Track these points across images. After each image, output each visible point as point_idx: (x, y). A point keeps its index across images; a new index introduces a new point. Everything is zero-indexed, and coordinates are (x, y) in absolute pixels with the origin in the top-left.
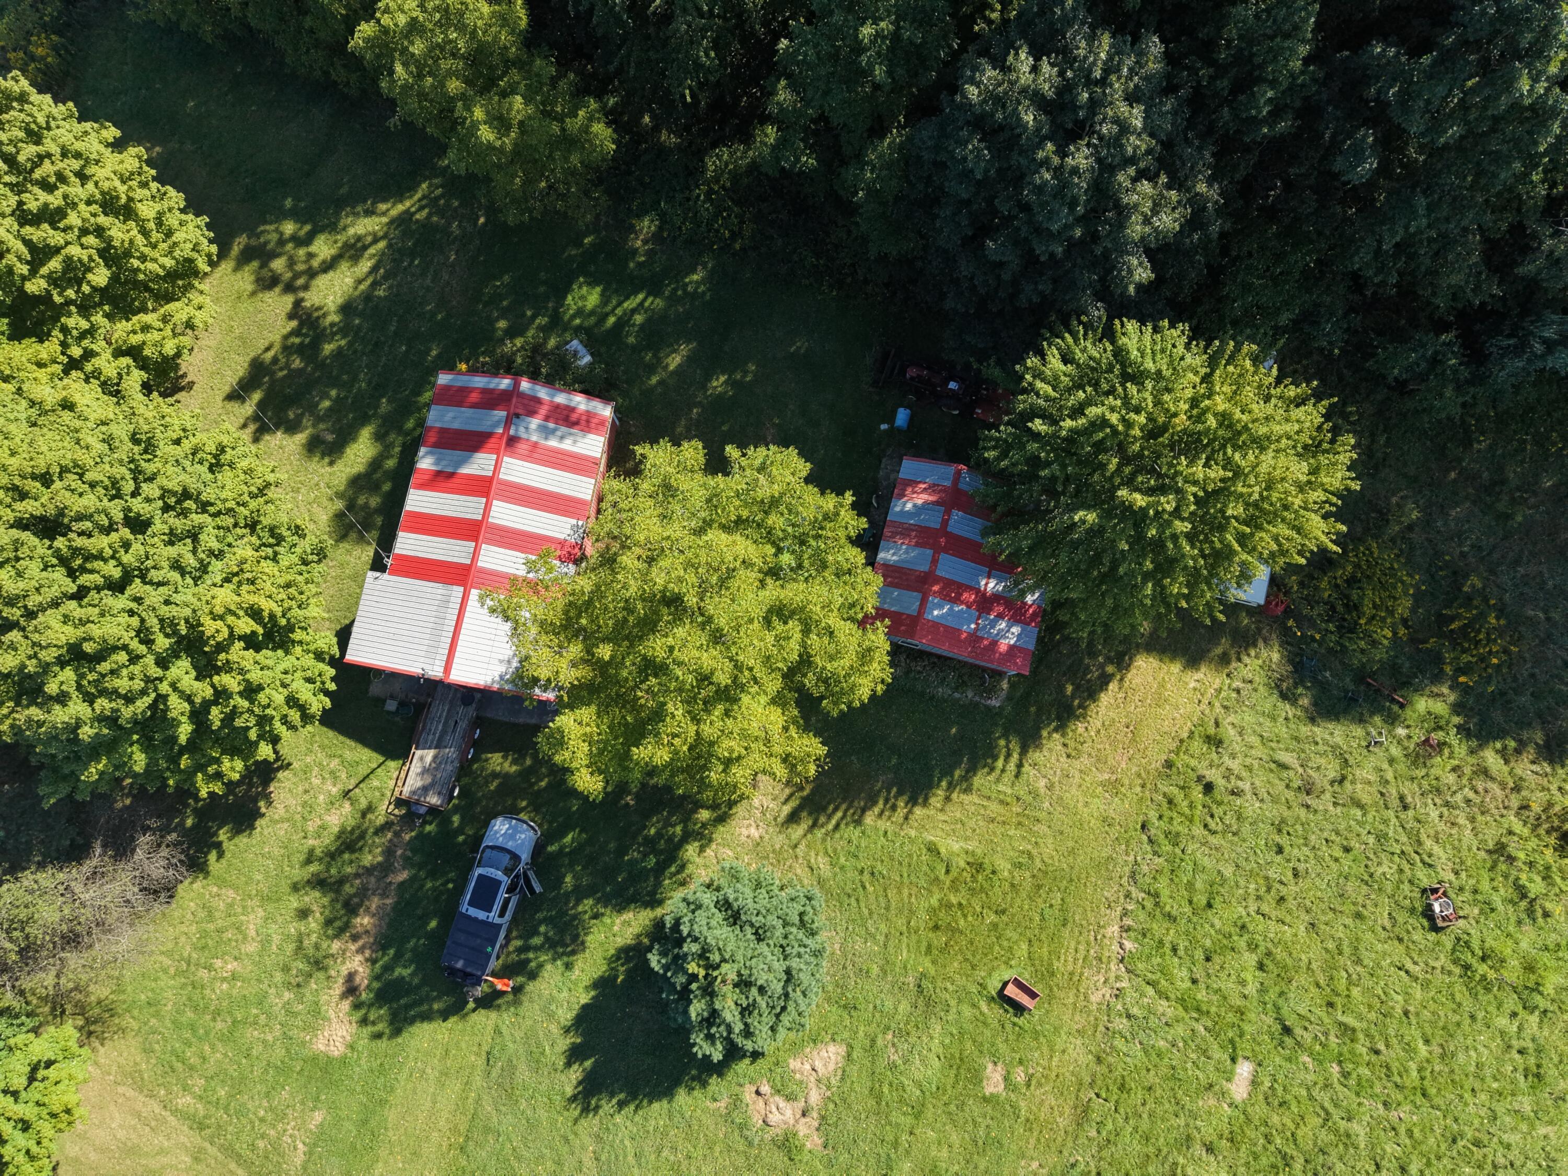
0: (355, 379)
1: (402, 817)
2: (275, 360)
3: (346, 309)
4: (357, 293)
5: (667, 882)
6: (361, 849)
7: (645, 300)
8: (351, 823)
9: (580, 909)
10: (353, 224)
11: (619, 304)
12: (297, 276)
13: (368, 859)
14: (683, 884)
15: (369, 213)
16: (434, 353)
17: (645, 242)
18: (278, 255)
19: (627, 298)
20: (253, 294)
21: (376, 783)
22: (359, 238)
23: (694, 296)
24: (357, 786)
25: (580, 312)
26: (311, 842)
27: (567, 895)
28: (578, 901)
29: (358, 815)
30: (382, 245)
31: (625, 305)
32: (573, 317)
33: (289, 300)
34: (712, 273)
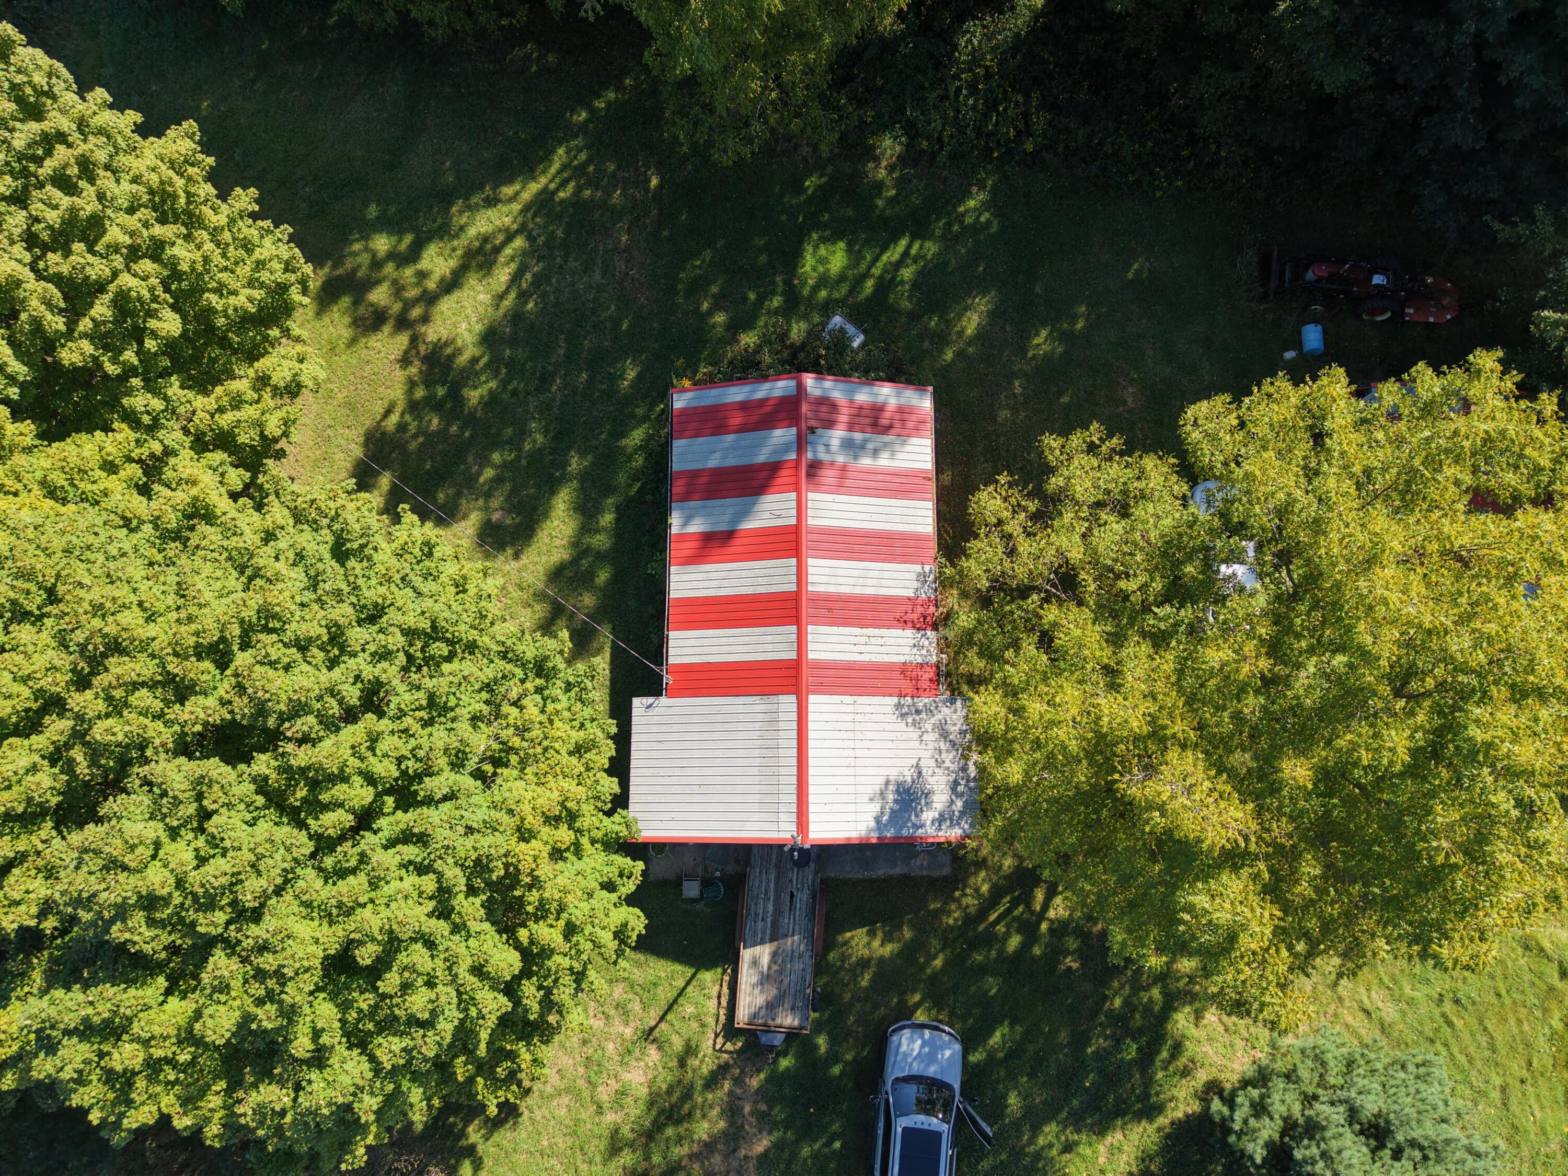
0: (523, 432)
1: (740, 1052)
2: (402, 427)
3: (490, 338)
4: (501, 311)
5: (1160, 1075)
6: (690, 1115)
7: (909, 246)
8: (664, 1079)
9: (1041, 1141)
10: (471, 222)
11: (876, 259)
12: (408, 305)
13: (703, 1129)
14: (1186, 1073)
15: (491, 202)
16: (631, 374)
17: (891, 169)
18: (378, 282)
19: (884, 249)
20: (353, 342)
21: (690, 1010)
22: (485, 239)
23: (975, 229)
24: (662, 1018)
25: (823, 281)
26: (610, 1118)
27: (1017, 1125)
28: (1036, 1130)
29: (674, 1063)
30: (519, 242)
31: (884, 258)
32: (816, 288)
33: (403, 340)
34: (994, 192)
